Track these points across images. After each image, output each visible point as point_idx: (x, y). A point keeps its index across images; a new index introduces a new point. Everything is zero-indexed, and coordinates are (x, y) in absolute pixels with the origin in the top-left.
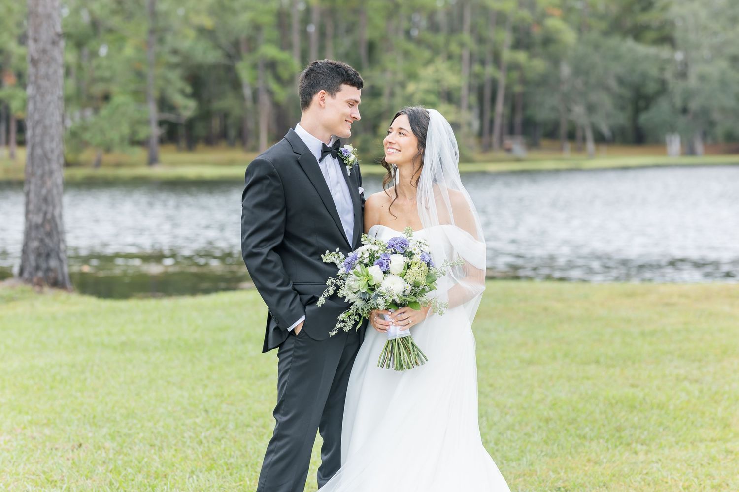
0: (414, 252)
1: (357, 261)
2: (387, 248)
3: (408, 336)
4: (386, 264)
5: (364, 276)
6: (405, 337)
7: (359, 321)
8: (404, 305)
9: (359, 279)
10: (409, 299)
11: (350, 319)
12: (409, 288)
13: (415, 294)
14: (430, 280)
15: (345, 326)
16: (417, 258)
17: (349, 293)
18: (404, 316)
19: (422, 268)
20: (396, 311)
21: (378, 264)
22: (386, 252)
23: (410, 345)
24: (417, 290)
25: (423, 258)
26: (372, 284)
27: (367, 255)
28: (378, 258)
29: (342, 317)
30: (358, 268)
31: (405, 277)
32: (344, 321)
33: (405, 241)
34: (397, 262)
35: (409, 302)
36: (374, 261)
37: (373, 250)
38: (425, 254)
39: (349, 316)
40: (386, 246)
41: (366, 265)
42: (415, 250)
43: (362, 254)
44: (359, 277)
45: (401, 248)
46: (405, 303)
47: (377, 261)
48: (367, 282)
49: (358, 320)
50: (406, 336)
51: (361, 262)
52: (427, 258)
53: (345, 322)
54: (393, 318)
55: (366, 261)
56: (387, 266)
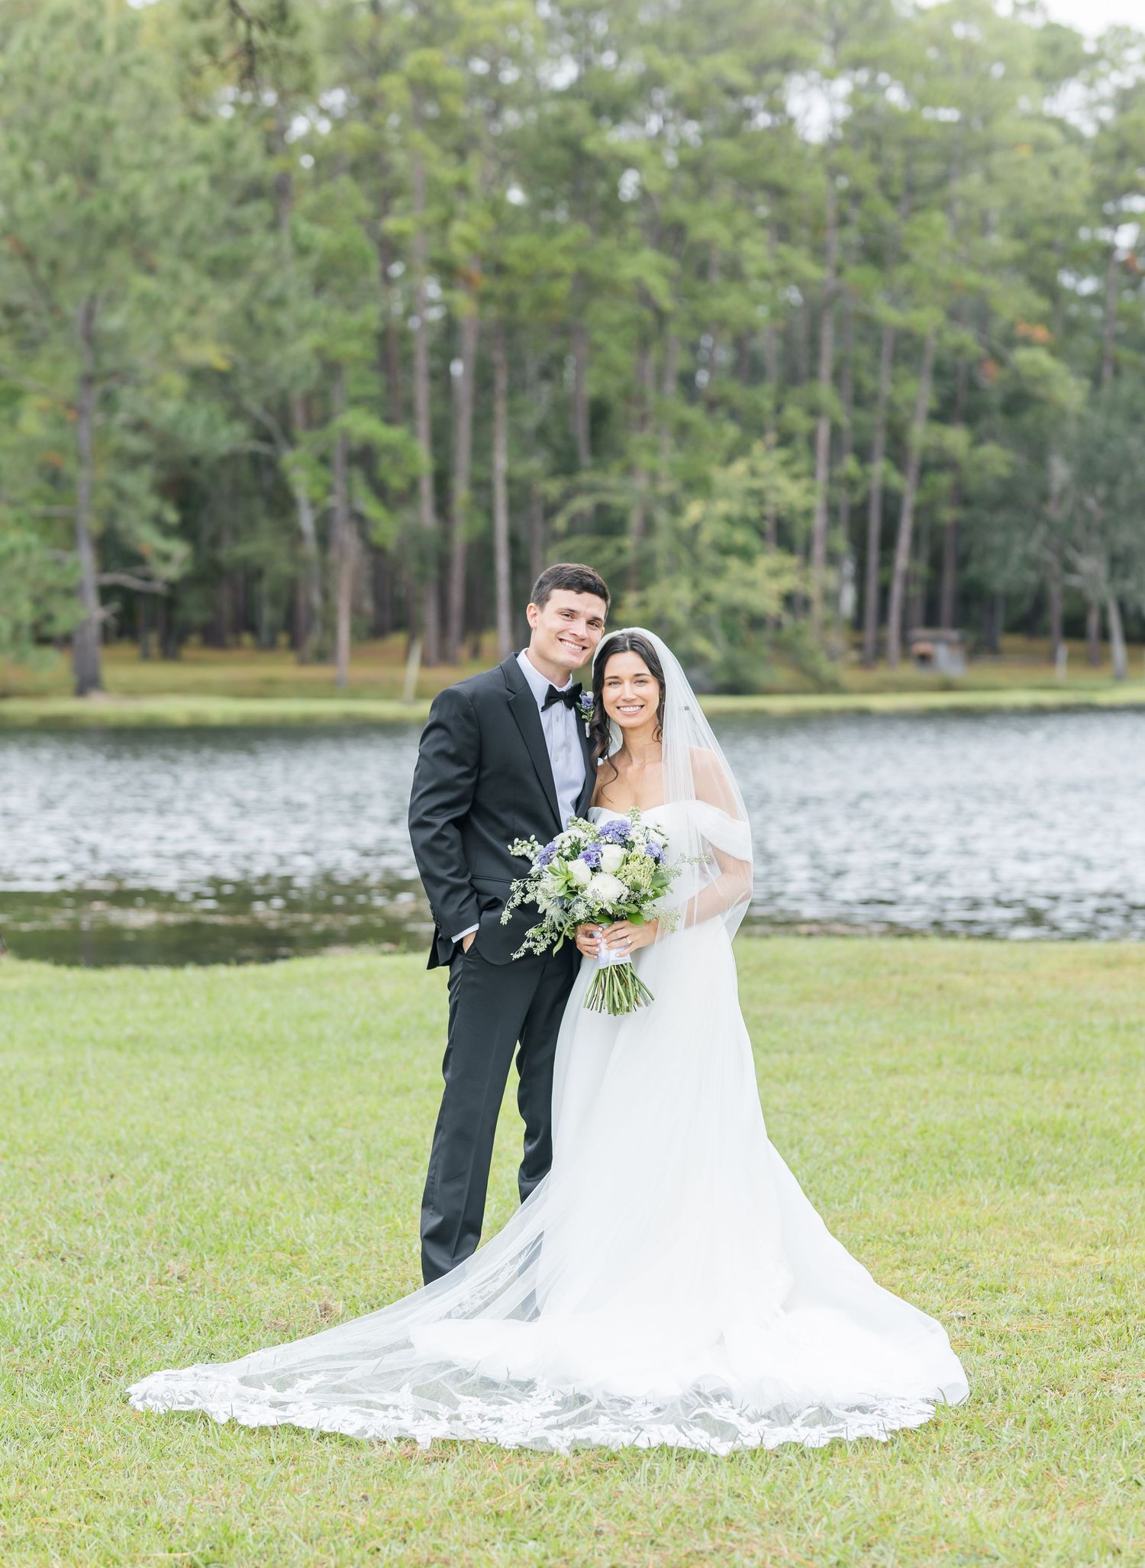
0: (636, 841)
1: (555, 853)
2: (599, 836)
4: (595, 858)
5: (563, 873)
6: (621, 965)
7: (558, 940)
8: (622, 919)
9: (555, 878)
10: (627, 909)
11: (544, 937)
12: (627, 892)
13: (635, 902)
14: (660, 883)
15: (535, 947)
16: (640, 850)
17: (544, 900)
18: (620, 934)
19: (646, 864)
20: (609, 926)
21: (584, 857)
22: (597, 840)
23: (629, 977)
24: (637, 895)
25: (650, 850)
26: (573, 884)
27: (568, 843)
28: (584, 849)
29: (531, 932)
30: (556, 863)
31: (619, 876)
32: (534, 940)
33: (626, 826)
34: (612, 855)
35: (629, 914)
36: (579, 853)
37: (578, 837)
38: (653, 845)
39: (542, 933)
40: (598, 832)
41: (567, 859)
42: (637, 838)
43: (563, 842)
44: (556, 875)
45: (620, 835)
46: (622, 916)
47: (582, 852)
48: (566, 883)
49: (555, 940)
50: (623, 963)
51: (561, 854)
52: (656, 851)
53: (537, 941)
54: (605, 937)
55: (567, 853)
56: (597, 860)
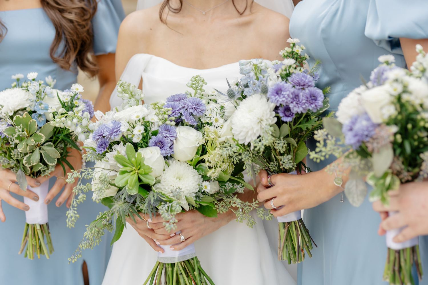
3: (193, 259)
4: (169, 145)
5: (133, 165)
6: (188, 260)
21: (156, 144)
28: (155, 134)
34: (186, 140)
41: (136, 146)
44: (125, 166)
50: (189, 258)
51: (125, 140)
56: (171, 148)
